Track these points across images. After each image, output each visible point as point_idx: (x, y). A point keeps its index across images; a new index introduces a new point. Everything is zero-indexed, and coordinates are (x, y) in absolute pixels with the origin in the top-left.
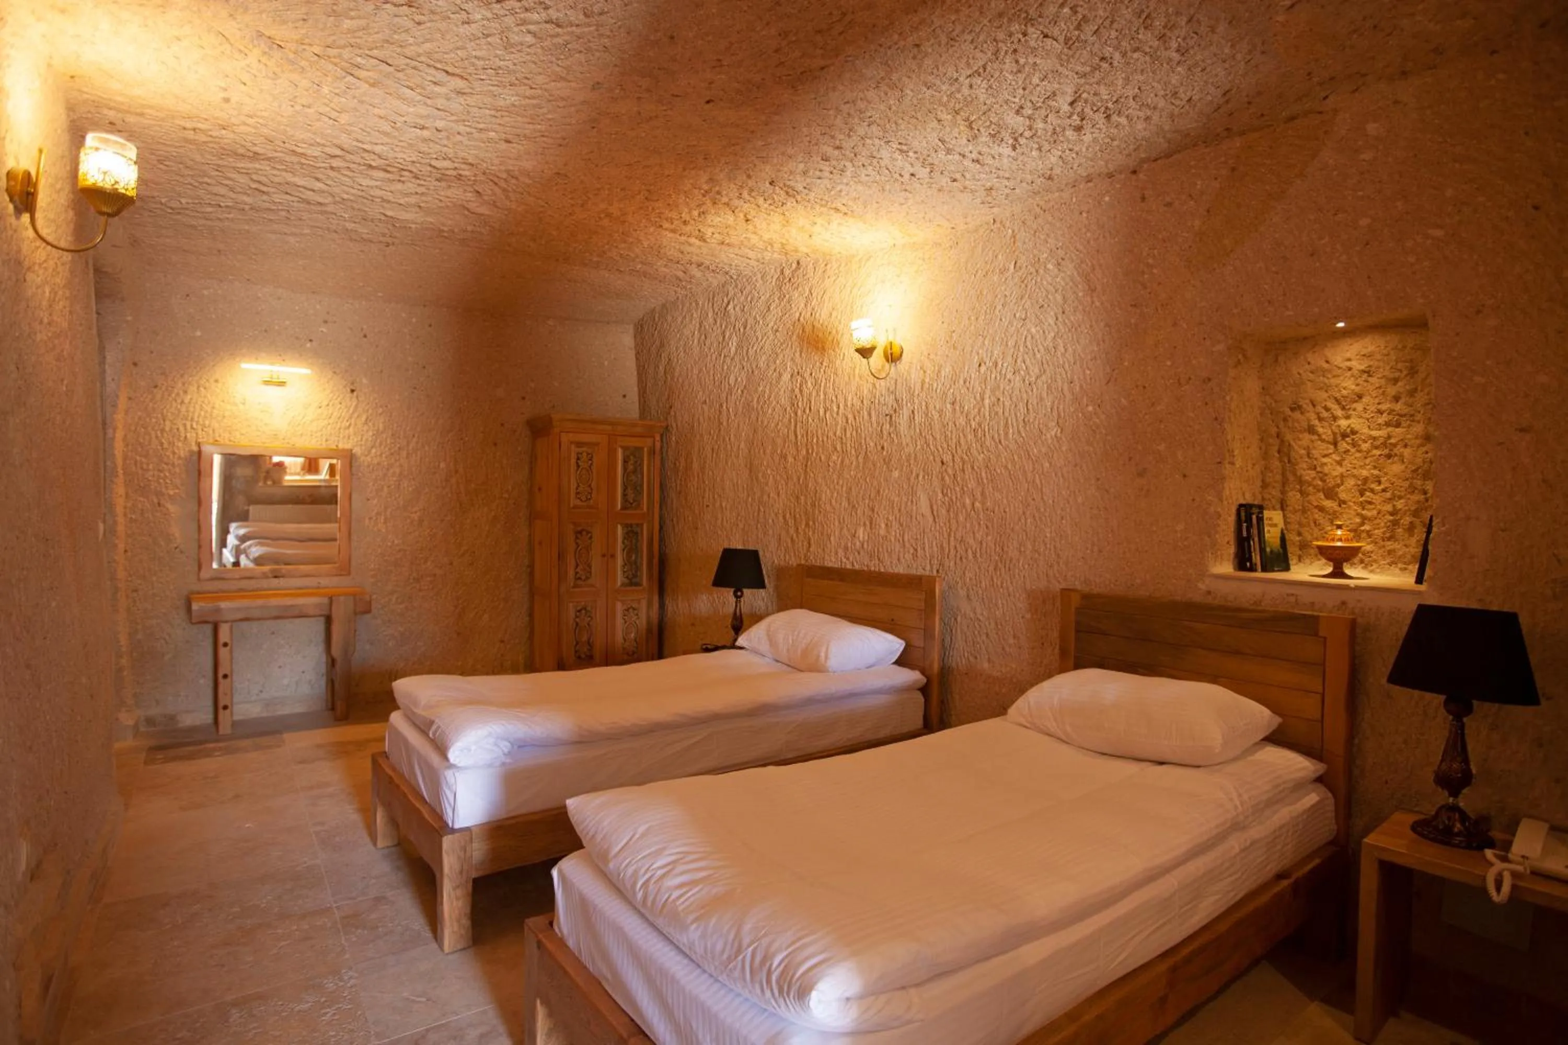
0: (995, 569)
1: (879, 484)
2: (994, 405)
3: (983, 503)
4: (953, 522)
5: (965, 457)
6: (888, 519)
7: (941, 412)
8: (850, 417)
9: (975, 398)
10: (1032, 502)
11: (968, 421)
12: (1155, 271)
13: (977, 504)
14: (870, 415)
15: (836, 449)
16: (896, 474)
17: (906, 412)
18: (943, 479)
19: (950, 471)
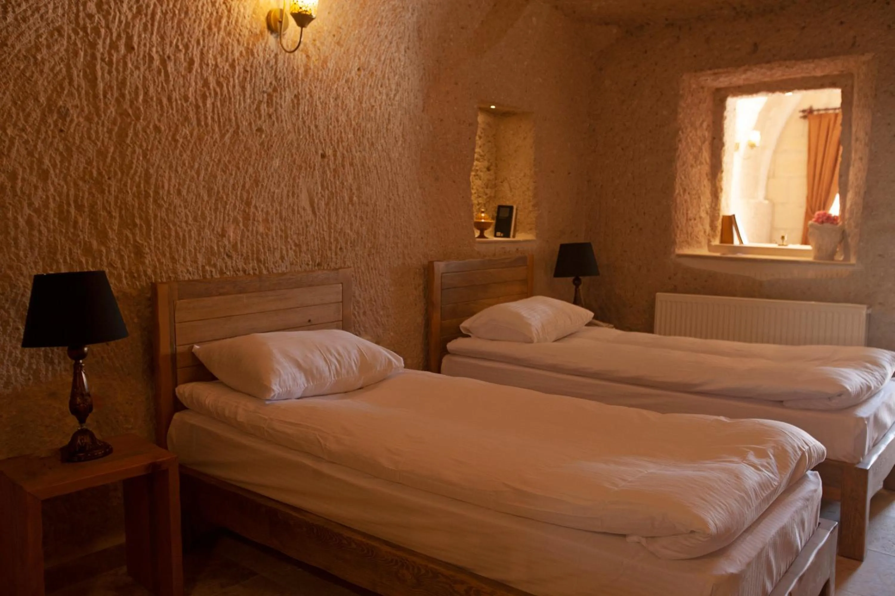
0: (369, 255)
1: (256, 172)
2: (368, 110)
3: (359, 197)
4: (333, 215)
5: (345, 152)
6: (267, 213)
7: (324, 104)
8: (212, 81)
9: (354, 99)
10: (393, 197)
11: (349, 120)
12: (452, 44)
13: (355, 198)
14: (243, 88)
15: (187, 119)
16: (276, 163)
17: (288, 96)
18: (324, 172)
19: (332, 166)
